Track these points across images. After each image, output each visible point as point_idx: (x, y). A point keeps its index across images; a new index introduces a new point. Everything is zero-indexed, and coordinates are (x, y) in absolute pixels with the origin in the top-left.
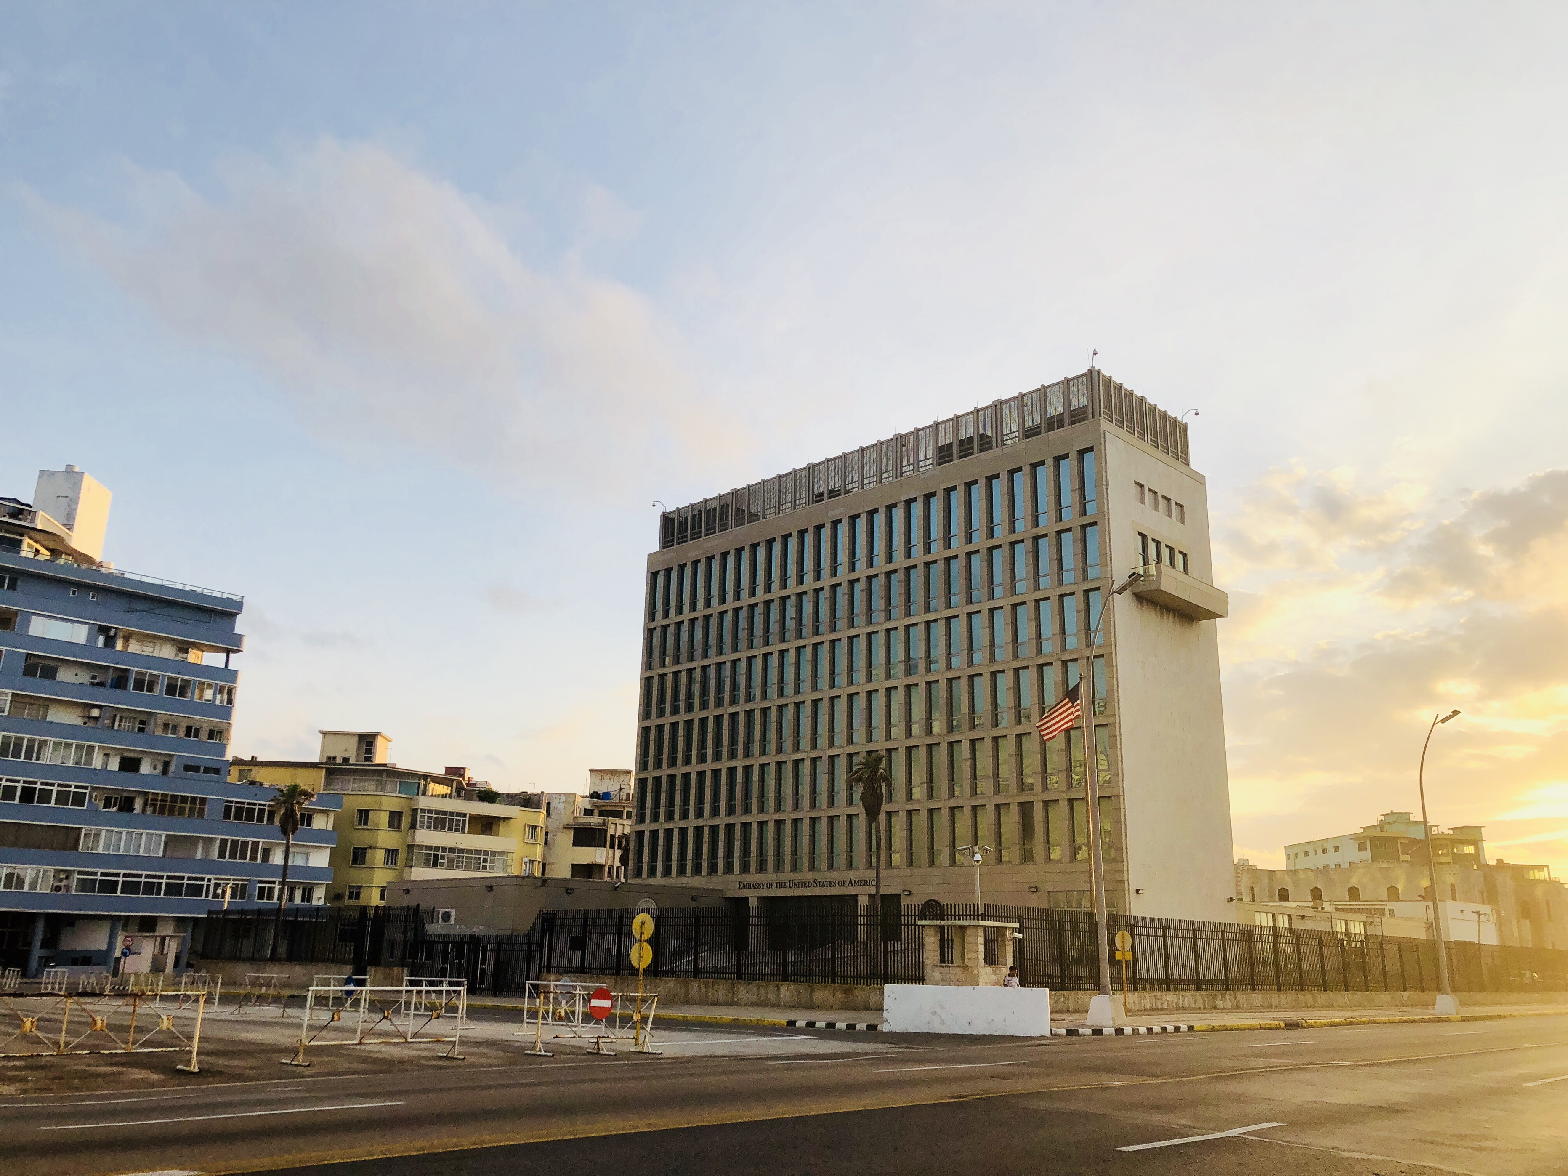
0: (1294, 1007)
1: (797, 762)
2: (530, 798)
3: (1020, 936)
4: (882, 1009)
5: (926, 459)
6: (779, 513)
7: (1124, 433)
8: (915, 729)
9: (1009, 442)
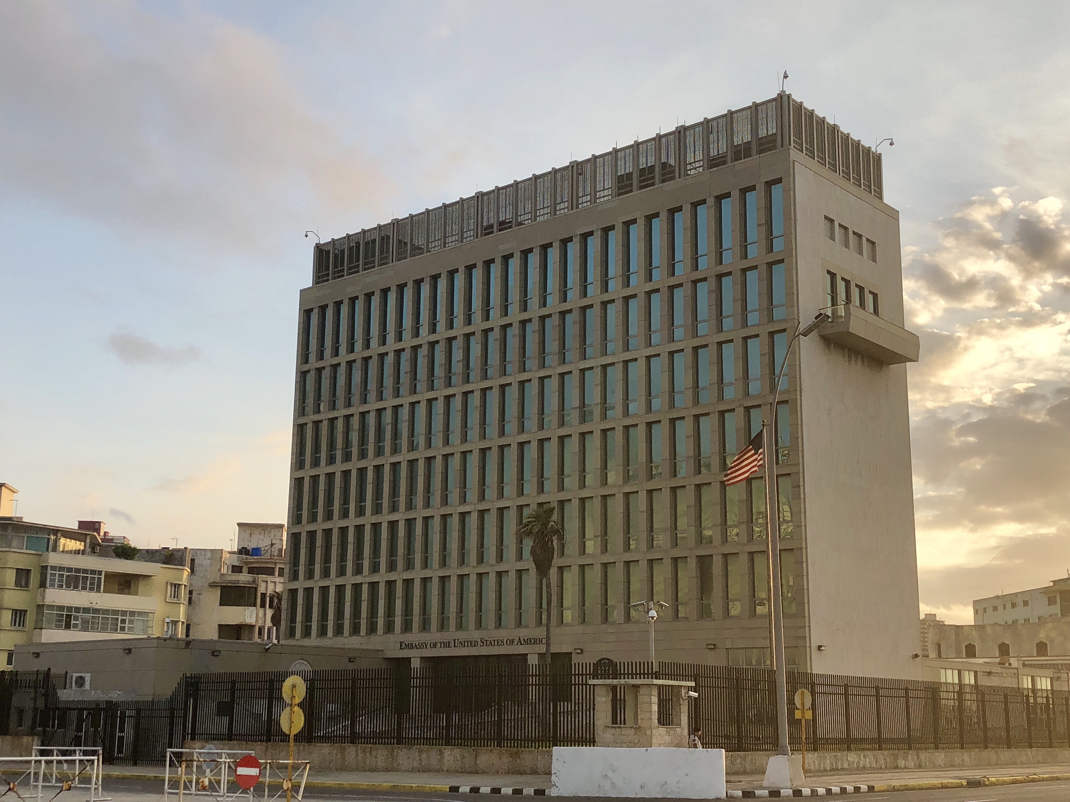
0: (976, 765)
1: (463, 515)
2: (172, 554)
3: (696, 695)
4: (550, 773)
5: (604, 190)
6: (445, 247)
7: (814, 164)
8: (589, 480)
9: (693, 172)
